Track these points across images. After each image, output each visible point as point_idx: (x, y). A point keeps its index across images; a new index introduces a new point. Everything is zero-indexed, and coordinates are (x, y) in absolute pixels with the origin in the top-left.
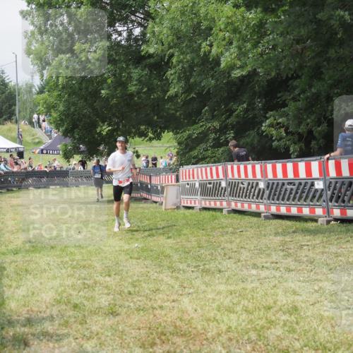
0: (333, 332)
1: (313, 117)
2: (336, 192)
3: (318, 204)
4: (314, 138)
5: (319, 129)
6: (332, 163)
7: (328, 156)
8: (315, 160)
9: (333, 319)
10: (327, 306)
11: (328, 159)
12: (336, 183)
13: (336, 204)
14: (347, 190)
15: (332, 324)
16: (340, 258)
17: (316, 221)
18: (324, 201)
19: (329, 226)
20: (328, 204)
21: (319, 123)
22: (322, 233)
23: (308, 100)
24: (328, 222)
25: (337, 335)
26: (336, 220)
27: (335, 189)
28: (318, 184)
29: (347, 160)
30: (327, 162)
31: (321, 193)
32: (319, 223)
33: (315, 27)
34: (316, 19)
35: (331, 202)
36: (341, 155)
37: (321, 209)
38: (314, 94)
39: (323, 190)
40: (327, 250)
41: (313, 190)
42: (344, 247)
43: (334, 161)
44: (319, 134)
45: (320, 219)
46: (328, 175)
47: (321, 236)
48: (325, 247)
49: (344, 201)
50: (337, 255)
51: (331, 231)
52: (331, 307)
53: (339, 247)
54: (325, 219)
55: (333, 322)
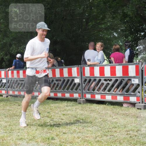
0: (3, 143)
1: (3, 52)
2: (11, 84)
3: (3, 89)
4: (4, 61)
5: (6, 57)
6: (10, 72)
7: (8, 69)
8: (3, 70)
9: (3, 137)
10: (1, 132)
11: (8, 70)
12: (12, 80)
13: (11, 89)
14: (16, 83)
15: (2, 140)
16: (10, 112)
17: (2, 96)
18: (6, 88)
19: (7, 98)
20: (7, 89)
21: (6, 55)
22: (4, 101)
23: (2, 45)
24: (7, 96)
25: (4, 144)
26: (10, 96)
27: (10, 83)
28: (4, 80)
29: (16, 71)
30: (8, 71)
31: (5, 84)
32: (3, 97)
33: (5, 15)
34: (5, 11)
35: (9, 88)
36: (14, 69)
37: (5, 91)
38: (4, 43)
39: (6, 83)
40: (5, 108)
41: (1, 83)
42: (13, 107)
43: (11, 71)
44: (6, 59)
45: (4, 95)
46: (8, 77)
47: (3, 102)
48: (4, 107)
49: (14, 88)
50: (9, 110)
51: (8, 100)
52: (3, 133)
53: (10, 107)
54: (6, 95)
55: (3, 138)
